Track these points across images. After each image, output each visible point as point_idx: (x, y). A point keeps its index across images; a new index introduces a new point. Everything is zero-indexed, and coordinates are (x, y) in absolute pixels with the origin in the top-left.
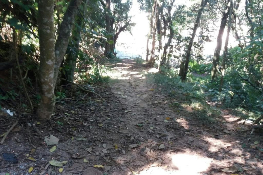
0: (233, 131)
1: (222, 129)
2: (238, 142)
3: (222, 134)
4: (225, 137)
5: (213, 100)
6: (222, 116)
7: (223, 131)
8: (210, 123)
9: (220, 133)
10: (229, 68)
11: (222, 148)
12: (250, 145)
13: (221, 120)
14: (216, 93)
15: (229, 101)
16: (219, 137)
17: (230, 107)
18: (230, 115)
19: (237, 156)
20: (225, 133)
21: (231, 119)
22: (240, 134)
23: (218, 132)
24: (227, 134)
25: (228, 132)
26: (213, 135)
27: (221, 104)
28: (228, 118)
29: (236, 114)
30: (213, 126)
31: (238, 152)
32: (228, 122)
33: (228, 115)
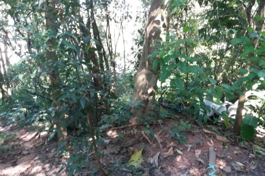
0: (32, 148)
1: (19, 152)
2: (36, 158)
3: (20, 158)
4: (24, 159)
5: (7, 124)
6: (18, 138)
7: (22, 153)
8: (4, 152)
9: (18, 157)
10: (19, 85)
11: (21, 174)
12: (48, 156)
13: (17, 143)
14: (9, 115)
15: (24, 119)
16: (17, 163)
17: (26, 125)
18: (28, 133)
19: (37, 173)
20: (24, 155)
21: (29, 137)
22: (39, 148)
23: (15, 158)
24: (26, 155)
25: (27, 152)
26: (10, 163)
27: (17, 125)
28: (25, 137)
29: (32, 130)
30: (8, 154)
31: (38, 169)
32: (26, 142)
33: (25, 134)
